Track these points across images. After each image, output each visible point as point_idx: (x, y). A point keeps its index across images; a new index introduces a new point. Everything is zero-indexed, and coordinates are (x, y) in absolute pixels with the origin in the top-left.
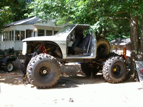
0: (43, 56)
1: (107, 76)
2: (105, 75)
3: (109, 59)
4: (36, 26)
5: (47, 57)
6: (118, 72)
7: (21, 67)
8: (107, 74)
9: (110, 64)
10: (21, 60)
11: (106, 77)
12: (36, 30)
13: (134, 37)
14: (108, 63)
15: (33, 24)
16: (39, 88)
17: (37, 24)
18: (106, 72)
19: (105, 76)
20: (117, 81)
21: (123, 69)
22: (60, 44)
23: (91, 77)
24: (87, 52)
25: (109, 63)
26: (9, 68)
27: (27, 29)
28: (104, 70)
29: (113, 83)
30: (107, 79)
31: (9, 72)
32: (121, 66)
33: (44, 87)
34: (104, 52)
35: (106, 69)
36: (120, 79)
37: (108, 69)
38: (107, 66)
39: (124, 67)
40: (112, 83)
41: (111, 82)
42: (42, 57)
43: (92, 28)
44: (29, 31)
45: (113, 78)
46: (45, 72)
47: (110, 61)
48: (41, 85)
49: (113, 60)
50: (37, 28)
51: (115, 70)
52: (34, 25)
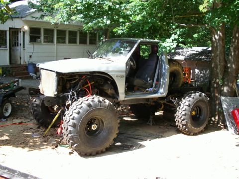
0: (92, 101)
1: (183, 125)
2: (180, 122)
3: (187, 97)
4: (27, 22)
5: (99, 101)
6: (198, 116)
7: (35, 113)
8: (184, 122)
9: (189, 106)
10: (34, 100)
11: (181, 126)
12: (26, 28)
13: (218, 58)
14: (185, 104)
15: (22, 17)
16: (85, 155)
17: (29, 18)
18: (182, 119)
19: (180, 124)
20: (197, 132)
21: (206, 112)
22: (117, 76)
23: (150, 122)
24: (154, 86)
25: (187, 103)
26: (5, 112)
27: (11, 27)
28: (179, 114)
29: (192, 135)
30: (183, 129)
31: (5, 118)
32: (203, 106)
33: (94, 153)
34: (174, 84)
35: (183, 113)
36: (202, 128)
37: (186, 113)
38: (184, 109)
39: (207, 109)
40: (189, 135)
41: (189, 133)
42: (91, 103)
43: (165, 48)
44: (13, 30)
45: (193, 127)
46: (94, 127)
47: (189, 101)
48: (89, 151)
49: (193, 98)
50: (28, 25)
51: (194, 113)
52: (23, 19)
